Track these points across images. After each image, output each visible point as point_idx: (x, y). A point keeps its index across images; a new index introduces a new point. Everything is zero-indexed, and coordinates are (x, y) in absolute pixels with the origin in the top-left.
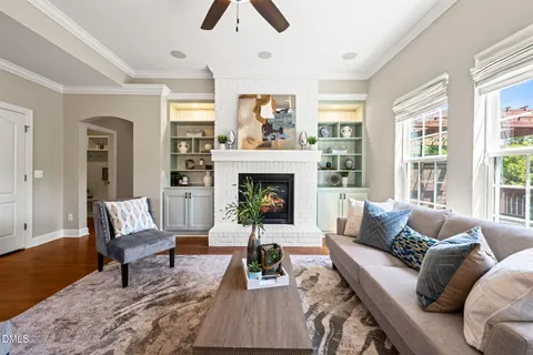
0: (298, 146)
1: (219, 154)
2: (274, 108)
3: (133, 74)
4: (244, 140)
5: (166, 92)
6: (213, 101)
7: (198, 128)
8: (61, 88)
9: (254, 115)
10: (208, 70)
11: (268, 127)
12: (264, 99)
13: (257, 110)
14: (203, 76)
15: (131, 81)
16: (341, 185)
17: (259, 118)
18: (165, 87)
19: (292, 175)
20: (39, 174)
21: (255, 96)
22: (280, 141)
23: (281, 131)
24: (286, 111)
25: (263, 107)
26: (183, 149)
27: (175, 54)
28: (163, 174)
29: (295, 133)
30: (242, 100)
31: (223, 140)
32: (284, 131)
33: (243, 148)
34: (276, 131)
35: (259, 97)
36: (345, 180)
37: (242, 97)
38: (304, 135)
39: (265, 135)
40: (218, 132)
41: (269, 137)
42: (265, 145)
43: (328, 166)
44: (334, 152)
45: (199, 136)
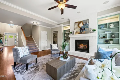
0: (90, 32)
1: (70, 36)
2: (83, 24)
3: (58, 23)
4: (75, 32)
5: (62, 25)
6: (70, 25)
7: (68, 31)
8: (50, 28)
9: (78, 26)
10: (69, 19)
11: (81, 29)
12: (80, 22)
13: (79, 25)
14: (68, 21)
15: (58, 25)
16: (110, 43)
17: (79, 27)
18: (62, 24)
19: (89, 40)
20: (48, 40)
21: (78, 22)
22: (84, 32)
23: (84, 29)
24: (86, 24)
25: (80, 24)
26: (66, 35)
27: (62, 18)
28: (62, 40)
29: (88, 29)
30: (75, 24)
31: (71, 33)
32: (86, 29)
33: (75, 34)
34: (83, 29)
35: (79, 22)
36: (111, 42)
37: (75, 23)
38: (91, 29)
39: (80, 31)
40: (71, 31)
41: (81, 31)
42: (81, 33)
43: (104, 37)
44: (106, 33)
45: (68, 32)
